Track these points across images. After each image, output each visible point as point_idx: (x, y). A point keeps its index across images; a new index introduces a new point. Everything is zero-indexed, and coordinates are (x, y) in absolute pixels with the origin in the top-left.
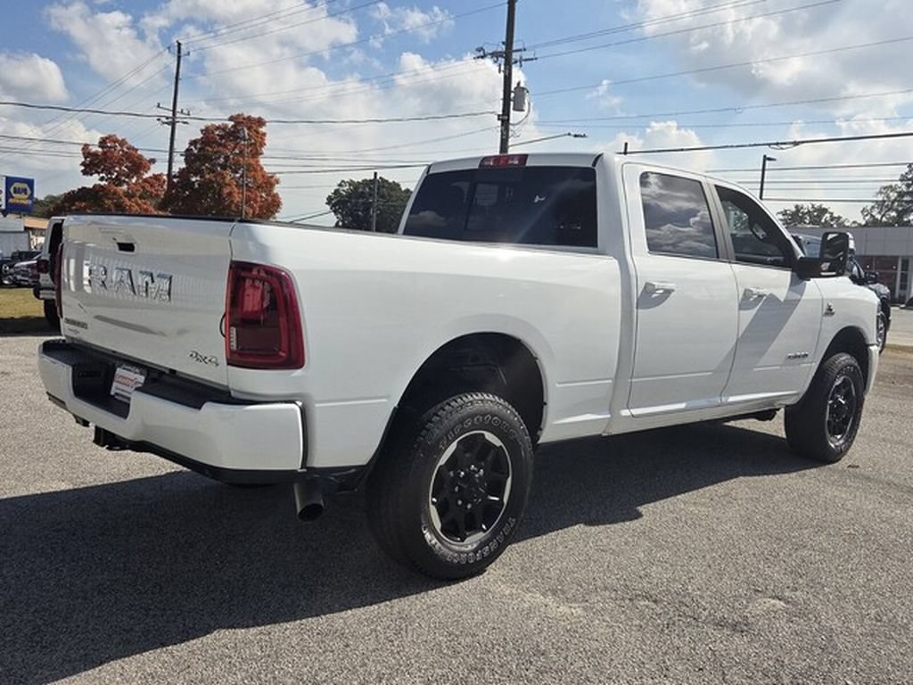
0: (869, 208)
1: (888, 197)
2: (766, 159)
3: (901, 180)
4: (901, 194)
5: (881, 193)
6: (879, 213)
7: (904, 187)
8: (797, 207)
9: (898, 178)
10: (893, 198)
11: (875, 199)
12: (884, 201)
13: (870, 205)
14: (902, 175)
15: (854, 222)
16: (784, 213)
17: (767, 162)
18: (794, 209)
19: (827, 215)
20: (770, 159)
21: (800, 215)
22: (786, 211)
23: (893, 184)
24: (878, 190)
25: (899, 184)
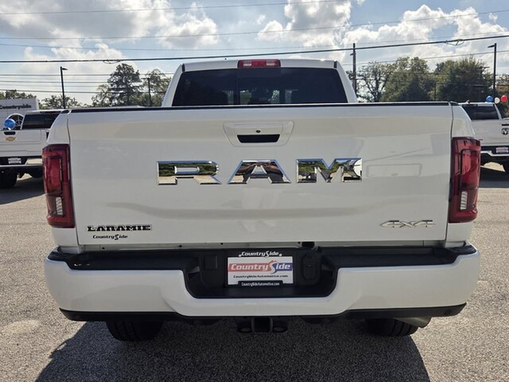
0: (95, 97)
1: (103, 90)
2: (62, 69)
3: (108, 82)
4: (109, 90)
5: (99, 88)
6: (101, 99)
7: (110, 85)
8: (52, 96)
9: (107, 81)
10: (105, 91)
11: (97, 92)
12: (101, 93)
13: (95, 95)
14: (108, 80)
15: (85, 104)
16: (46, 100)
17: (63, 71)
18: (51, 98)
19: (70, 101)
20: (64, 69)
21: (55, 101)
22: (46, 99)
23: (104, 84)
24: (98, 87)
25: (107, 84)
